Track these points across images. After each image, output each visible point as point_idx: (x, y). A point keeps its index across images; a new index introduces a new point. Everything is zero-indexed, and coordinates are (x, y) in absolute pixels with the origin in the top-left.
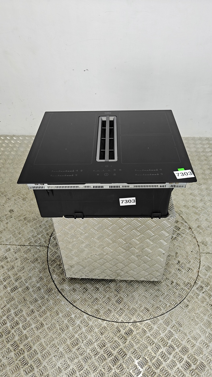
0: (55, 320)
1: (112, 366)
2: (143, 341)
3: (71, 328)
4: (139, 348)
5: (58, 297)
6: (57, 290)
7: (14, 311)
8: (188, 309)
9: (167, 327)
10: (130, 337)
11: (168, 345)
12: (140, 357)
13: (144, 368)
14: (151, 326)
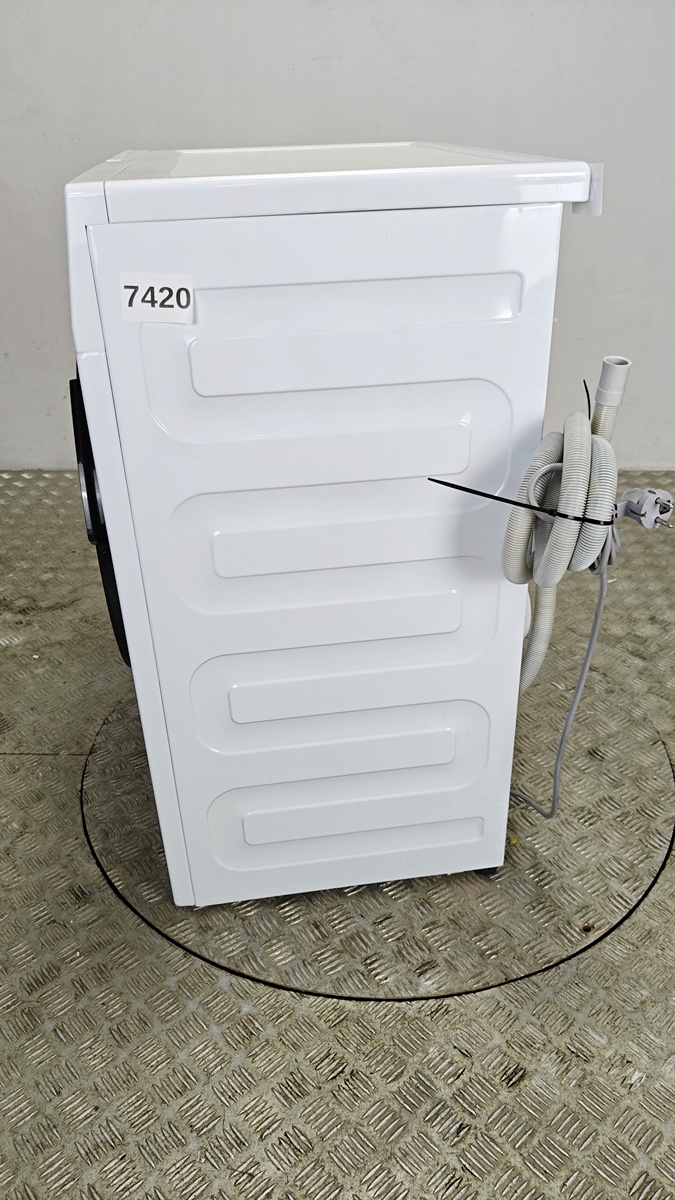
2: (477, 1068)
8: (656, 944)
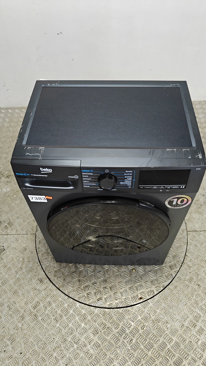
0: (49, 311)
1: (106, 352)
3: (64, 318)
4: (131, 332)
5: (50, 287)
6: (48, 280)
7: (7, 305)
8: (177, 290)
9: (157, 310)
10: (122, 322)
11: (158, 327)
12: (132, 341)
13: (137, 352)
14: (142, 310)
